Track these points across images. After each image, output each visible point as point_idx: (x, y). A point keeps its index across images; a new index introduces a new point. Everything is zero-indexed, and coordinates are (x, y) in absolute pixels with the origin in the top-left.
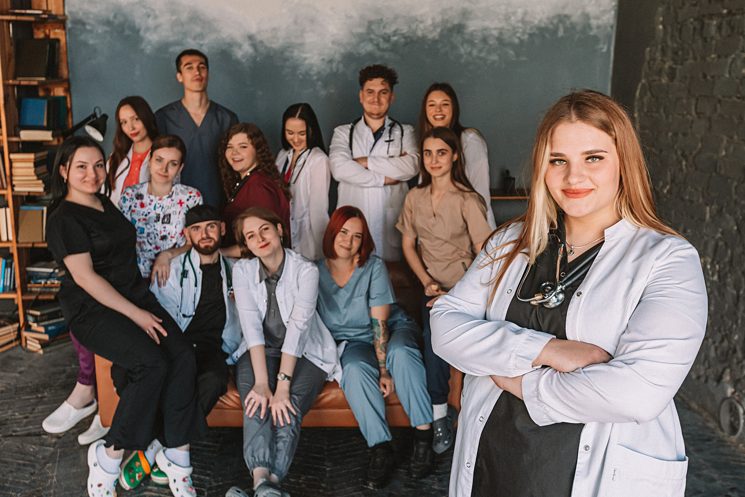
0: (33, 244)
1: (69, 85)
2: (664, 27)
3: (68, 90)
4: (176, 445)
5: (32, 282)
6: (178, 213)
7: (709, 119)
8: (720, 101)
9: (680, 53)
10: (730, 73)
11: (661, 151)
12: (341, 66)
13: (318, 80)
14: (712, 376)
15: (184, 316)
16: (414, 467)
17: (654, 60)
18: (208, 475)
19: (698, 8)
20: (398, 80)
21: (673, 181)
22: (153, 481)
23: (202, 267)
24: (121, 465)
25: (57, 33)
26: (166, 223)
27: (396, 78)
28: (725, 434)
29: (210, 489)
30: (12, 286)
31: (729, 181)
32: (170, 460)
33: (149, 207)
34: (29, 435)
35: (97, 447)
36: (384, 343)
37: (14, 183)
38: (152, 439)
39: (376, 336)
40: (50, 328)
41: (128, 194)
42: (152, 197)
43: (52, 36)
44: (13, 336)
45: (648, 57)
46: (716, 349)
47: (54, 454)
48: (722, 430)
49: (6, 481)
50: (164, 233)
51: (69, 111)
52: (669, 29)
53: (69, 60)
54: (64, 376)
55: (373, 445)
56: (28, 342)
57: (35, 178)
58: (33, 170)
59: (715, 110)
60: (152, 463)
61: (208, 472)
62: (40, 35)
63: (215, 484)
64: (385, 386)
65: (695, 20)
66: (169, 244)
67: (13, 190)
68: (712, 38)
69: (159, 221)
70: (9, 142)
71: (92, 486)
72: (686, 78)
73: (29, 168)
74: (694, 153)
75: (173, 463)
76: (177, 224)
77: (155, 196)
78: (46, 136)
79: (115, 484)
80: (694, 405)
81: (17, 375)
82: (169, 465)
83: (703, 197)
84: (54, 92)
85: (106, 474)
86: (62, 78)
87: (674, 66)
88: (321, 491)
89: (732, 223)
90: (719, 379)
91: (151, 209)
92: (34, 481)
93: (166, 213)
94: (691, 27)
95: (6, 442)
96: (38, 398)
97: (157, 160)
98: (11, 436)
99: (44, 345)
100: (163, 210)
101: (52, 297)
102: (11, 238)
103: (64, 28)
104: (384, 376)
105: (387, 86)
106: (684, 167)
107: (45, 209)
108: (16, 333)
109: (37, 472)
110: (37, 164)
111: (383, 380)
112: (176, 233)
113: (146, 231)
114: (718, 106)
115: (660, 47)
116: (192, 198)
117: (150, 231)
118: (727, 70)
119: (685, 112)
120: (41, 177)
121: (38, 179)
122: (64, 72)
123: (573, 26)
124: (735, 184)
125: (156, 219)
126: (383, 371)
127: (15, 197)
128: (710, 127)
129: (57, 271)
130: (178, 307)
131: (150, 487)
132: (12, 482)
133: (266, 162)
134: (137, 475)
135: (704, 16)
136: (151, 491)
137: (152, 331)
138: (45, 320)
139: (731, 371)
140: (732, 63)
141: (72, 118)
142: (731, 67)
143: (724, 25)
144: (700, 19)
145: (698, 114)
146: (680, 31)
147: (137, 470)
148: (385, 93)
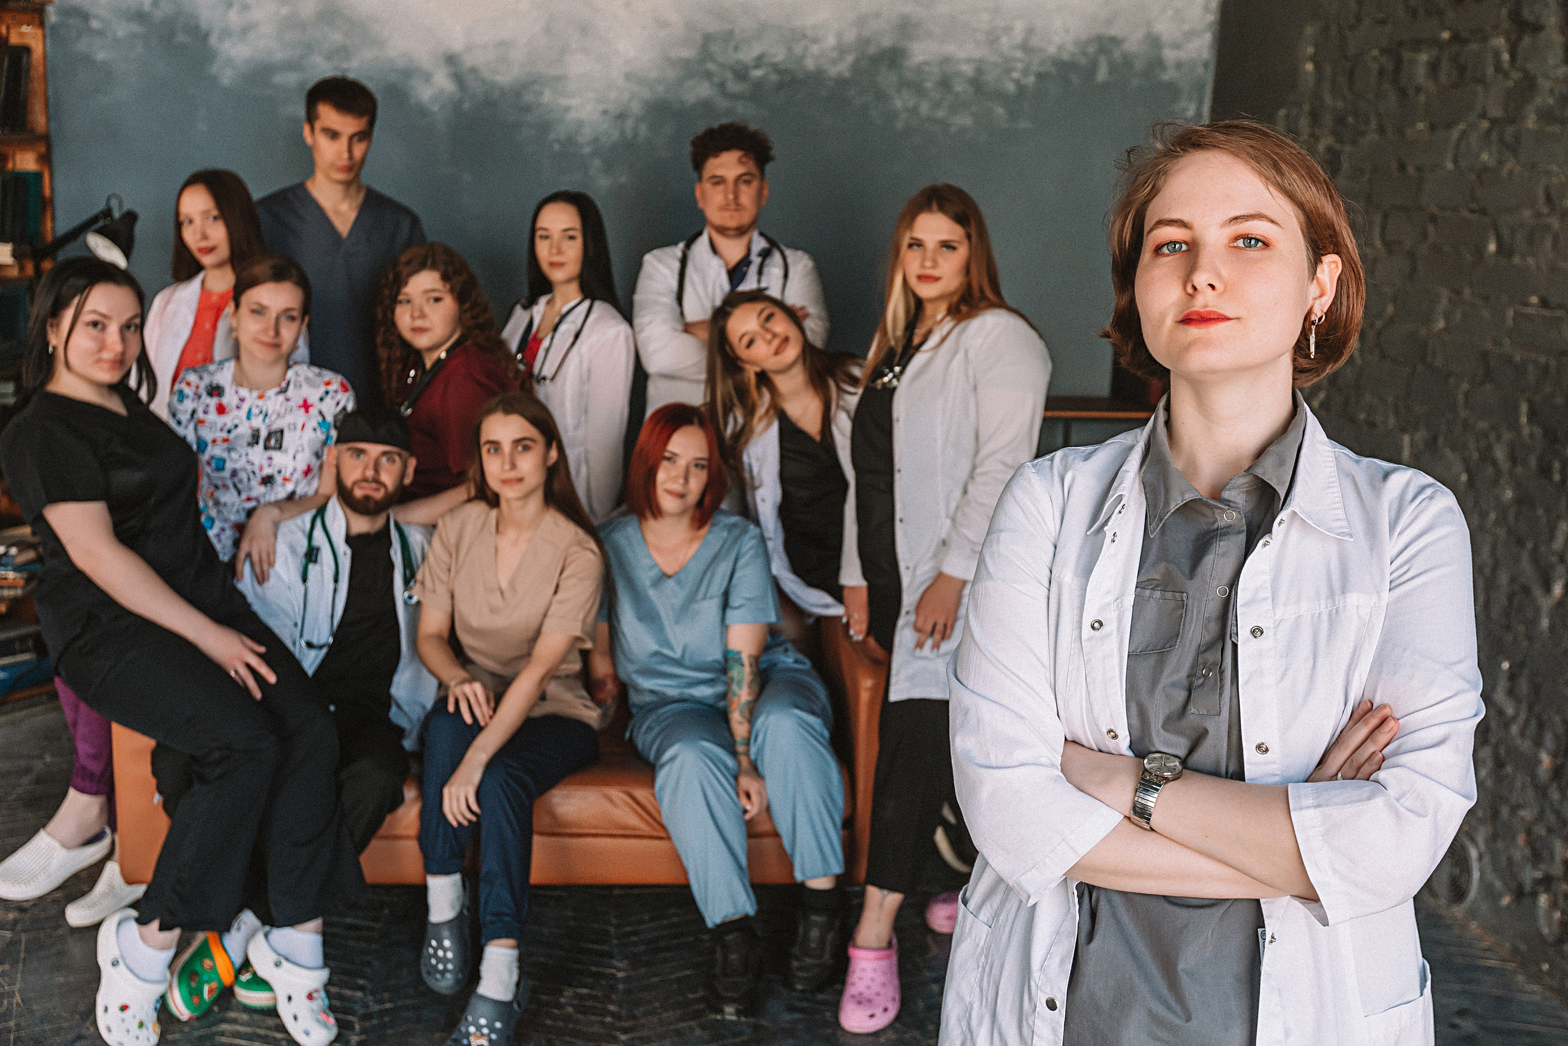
1: (49, 148)
2: (1318, 67)
3: (46, 159)
4: (292, 921)
6: (300, 427)
7: (1412, 256)
8: (1433, 219)
9: (1350, 120)
10: (1455, 161)
12: (643, 128)
13: (595, 154)
15: (310, 645)
16: (800, 969)
18: (362, 988)
19: (1388, 28)
20: (773, 153)
22: (238, 1002)
23: (349, 540)
24: (171, 966)
25: (24, 34)
26: (275, 448)
27: (769, 149)
28: (1440, 903)
29: (366, 1017)
31: (1452, 380)
32: (279, 954)
33: (235, 413)
35: (119, 924)
36: (748, 702)
38: (239, 911)
39: (734, 689)
41: (188, 384)
42: (243, 392)
43: (14, 40)
47: (13, 943)
48: (1434, 894)
50: (267, 471)
51: (46, 204)
52: (1328, 70)
53: (50, 94)
54: (27, 779)
55: (718, 921)
59: (1425, 235)
60: (238, 960)
61: (361, 982)
63: (377, 1008)
64: (749, 795)
65: (1383, 51)
66: (278, 493)
68: (1419, 90)
69: (257, 443)
71: (106, 1009)
72: (1362, 171)
74: (1379, 324)
75: (287, 959)
76: (297, 451)
77: (250, 390)
79: (158, 1006)
82: (278, 964)
83: (1397, 414)
84: (14, 162)
85: (139, 983)
86: (32, 131)
87: (1338, 147)
88: (609, 1019)
89: (1458, 466)
91: (239, 418)
93: (275, 427)
94: (1375, 67)
97: (253, 311)
100: (267, 420)
101: (3, 608)
103: (42, 24)
104: (747, 773)
105: (751, 166)
111: (745, 782)
112: (295, 470)
113: (229, 465)
114: (1431, 229)
115: (1306, 107)
116: (331, 394)
117: (238, 465)
118: (1449, 156)
122: (39, 119)
123: (1127, 61)
124: (1465, 386)
125: (250, 439)
126: (744, 761)
128: (1414, 269)
129: (13, 551)
130: (296, 625)
131: (232, 1015)
134: (206, 988)
135: (1401, 44)
136: (234, 1021)
137: (244, 672)
140: (1460, 139)
141: (53, 219)
142: (1458, 145)
143: (1445, 65)
144: (1393, 51)
145: (1386, 243)
146: (1351, 75)
147: (205, 977)
148: (748, 182)
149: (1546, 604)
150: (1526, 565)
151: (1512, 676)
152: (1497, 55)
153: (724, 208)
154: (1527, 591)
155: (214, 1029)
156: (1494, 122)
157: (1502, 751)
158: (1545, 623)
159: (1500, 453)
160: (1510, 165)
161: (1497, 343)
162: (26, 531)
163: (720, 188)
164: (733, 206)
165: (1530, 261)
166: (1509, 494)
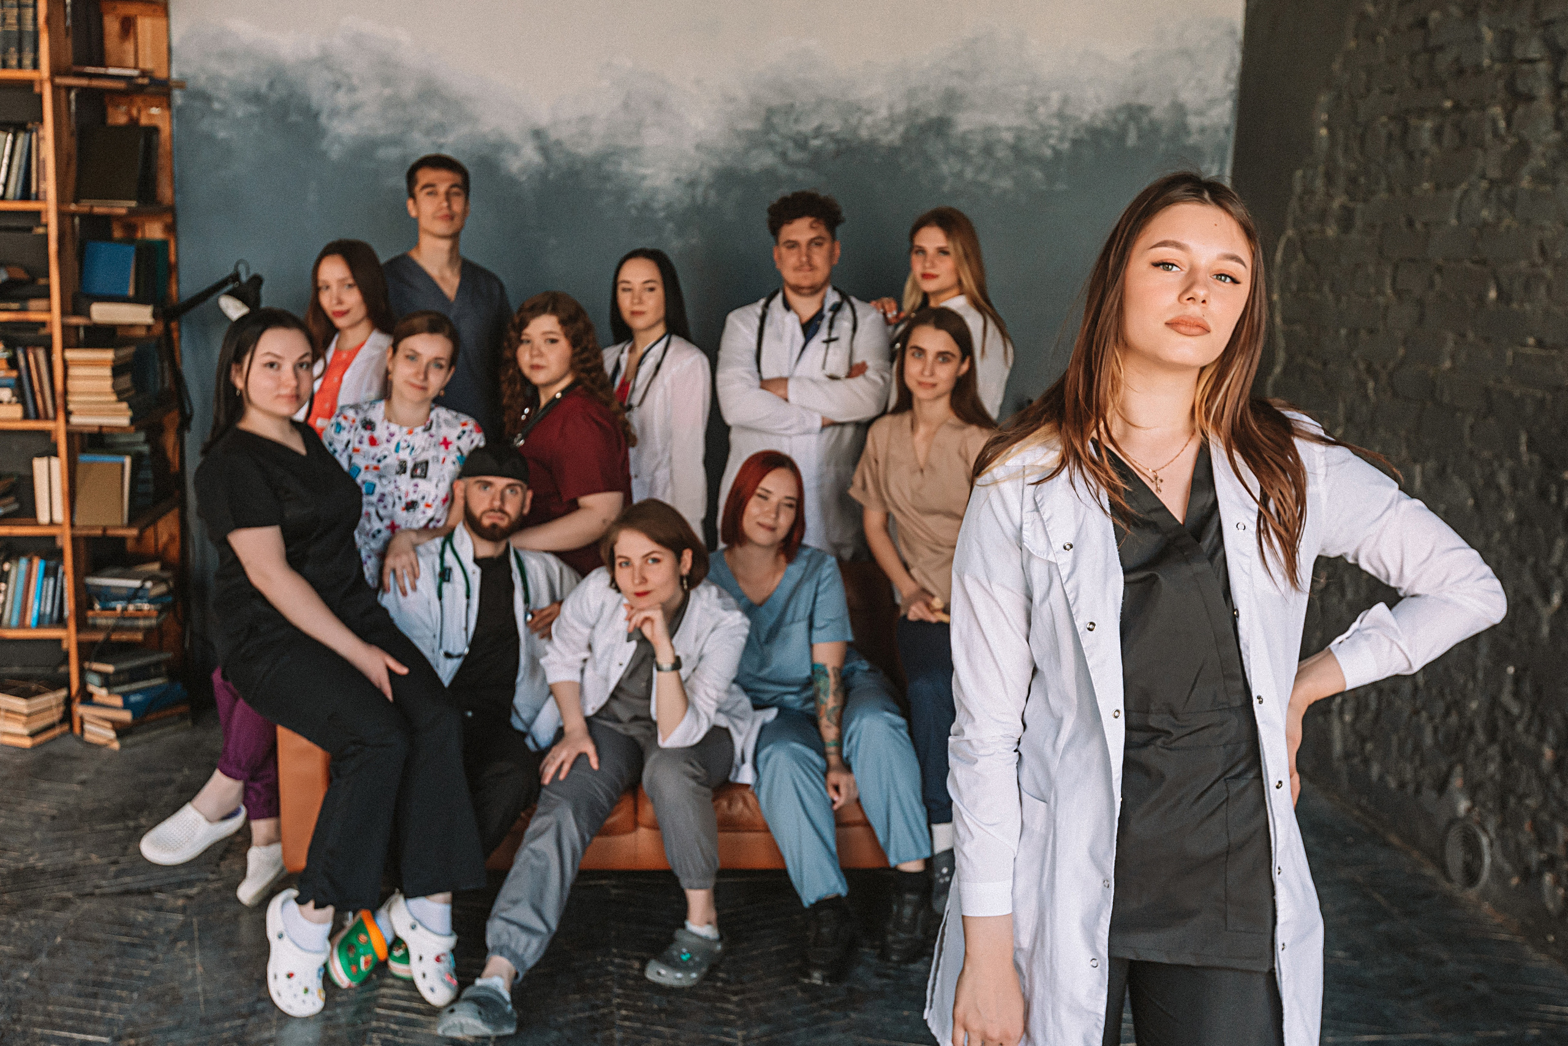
0: (105, 529)
1: (175, 218)
2: (1331, 132)
3: (171, 229)
5: (97, 606)
6: (441, 460)
8: (1439, 269)
9: (1362, 180)
10: (1459, 217)
11: (1325, 364)
12: (712, 194)
13: (669, 218)
14: (1428, 781)
15: (448, 655)
16: (894, 942)
17: (1312, 193)
19: (1395, 97)
21: (1349, 419)
22: (393, 973)
23: (478, 562)
24: (330, 938)
25: (154, 114)
26: (420, 477)
27: (839, 213)
28: (1455, 888)
30: (55, 615)
31: (1458, 415)
32: (415, 918)
33: (385, 445)
34: (127, 892)
35: (283, 903)
36: (834, 709)
37: (71, 407)
39: (822, 696)
40: (134, 699)
41: (346, 418)
42: (394, 428)
43: (144, 121)
44: (56, 715)
45: (1298, 188)
46: (1436, 730)
47: (186, 925)
48: (1449, 879)
49: (105, 972)
50: (412, 497)
51: (171, 269)
52: (1341, 135)
53: (176, 169)
54: (170, 789)
55: (813, 901)
56: (87, 726)
57: (114, 398)
58: (108, 384)
59: (1431, 285)
60: (390, 937)
62: (119, 117)
64: (837, 788)
65: (1391, 118)
66: (419, 518)
67: (67, 422)
68: (1424, 153)
69: (405, 472)
70: (65, 327)
71: (276, 977)
72: (1373, 226)
73: (102, 378)
74: (1391, 365)
75: (421, 923)
77: (401, 427)
78: (140, 315)
79: (322, 974)
80: (1394, 839)
81: (77, 788)
82: (413, 927)
83: (1408, 447)
84: (143, 232)
85: (303, 953)
86: (159, 203)
87: (1351, 205)
88: (719, 984)
89: (1465, 492)
90: (1442, 786)
91: (389, 450)
92: (159, 972)
93: (420, 459)
94: (1383, 132)
95: (86, 906)
96: (127, 828)
97: (407, 357)
98: (92, 894)
99: (121, 731)
100: (413, 454)
101: (139, 637)
102: (59, 516)
103: (169, 106)
104: (837, 769)
105: (822, 231)
106: (1371, 392)
107: (128, 461)
108: (62, 708)
109: (161, 956)
110: (118, 370)
111: (833, 777)
112: (437, 497)
113: (379, 490)
114: (1438, 279)
115: (1321, 169)
117: (386, 490)
118: (1453, 213)
119: (1372, 290)
120: (126, 395)
121: (120, 400)
122: (165, 192)
123: (1155, 127)
124: (1470, 420)
125: (398, 469)
126: (833, 759)
127: (70, 435)
128: (1422, 316)
129: (149, 584)
130: (435, 637)
132: (116, 975)
133: (588, 371)
134: (362, 960)
135: (1408, 111)
136: (392, 986)
138: (123, 683)
139: (1465, 769)
140: (1462, 198)
141: (178, 282)
142: (1460, 205)
143: (1448, 130)
144: (1401, 118)
145: (1398, 293)
146: (1362, 139)
147: (361, 950)
148: (819, 245)
149: (1546, 613)
150: (1527, 577)
151: (1517, 679)
152: (1494, 122)
153: (797, 269)
154: (1529, 601)
155: (376, 993)
156: (1492, 182)
157: (1509, 746)
158: (1545, 630)
159: (1503, 479)
160: (1507, 221)
161: (1499, 380)
162: (155, 567)
163: (795, 251)
164: (807, 267)
165: (1528, 307)
166: (1511, 516)
